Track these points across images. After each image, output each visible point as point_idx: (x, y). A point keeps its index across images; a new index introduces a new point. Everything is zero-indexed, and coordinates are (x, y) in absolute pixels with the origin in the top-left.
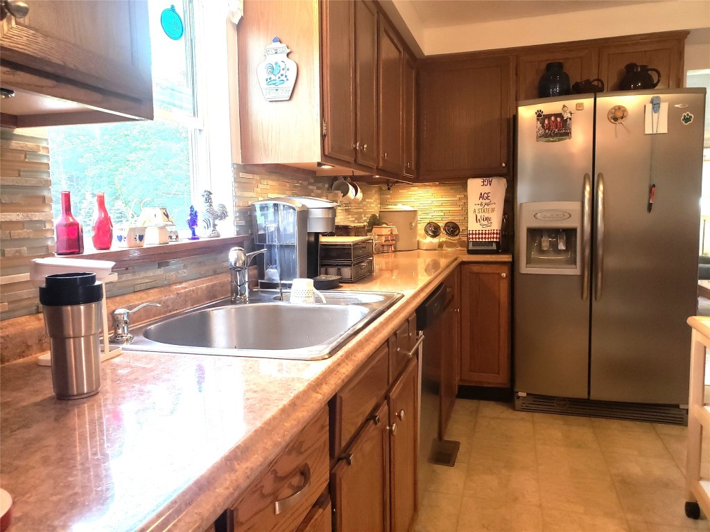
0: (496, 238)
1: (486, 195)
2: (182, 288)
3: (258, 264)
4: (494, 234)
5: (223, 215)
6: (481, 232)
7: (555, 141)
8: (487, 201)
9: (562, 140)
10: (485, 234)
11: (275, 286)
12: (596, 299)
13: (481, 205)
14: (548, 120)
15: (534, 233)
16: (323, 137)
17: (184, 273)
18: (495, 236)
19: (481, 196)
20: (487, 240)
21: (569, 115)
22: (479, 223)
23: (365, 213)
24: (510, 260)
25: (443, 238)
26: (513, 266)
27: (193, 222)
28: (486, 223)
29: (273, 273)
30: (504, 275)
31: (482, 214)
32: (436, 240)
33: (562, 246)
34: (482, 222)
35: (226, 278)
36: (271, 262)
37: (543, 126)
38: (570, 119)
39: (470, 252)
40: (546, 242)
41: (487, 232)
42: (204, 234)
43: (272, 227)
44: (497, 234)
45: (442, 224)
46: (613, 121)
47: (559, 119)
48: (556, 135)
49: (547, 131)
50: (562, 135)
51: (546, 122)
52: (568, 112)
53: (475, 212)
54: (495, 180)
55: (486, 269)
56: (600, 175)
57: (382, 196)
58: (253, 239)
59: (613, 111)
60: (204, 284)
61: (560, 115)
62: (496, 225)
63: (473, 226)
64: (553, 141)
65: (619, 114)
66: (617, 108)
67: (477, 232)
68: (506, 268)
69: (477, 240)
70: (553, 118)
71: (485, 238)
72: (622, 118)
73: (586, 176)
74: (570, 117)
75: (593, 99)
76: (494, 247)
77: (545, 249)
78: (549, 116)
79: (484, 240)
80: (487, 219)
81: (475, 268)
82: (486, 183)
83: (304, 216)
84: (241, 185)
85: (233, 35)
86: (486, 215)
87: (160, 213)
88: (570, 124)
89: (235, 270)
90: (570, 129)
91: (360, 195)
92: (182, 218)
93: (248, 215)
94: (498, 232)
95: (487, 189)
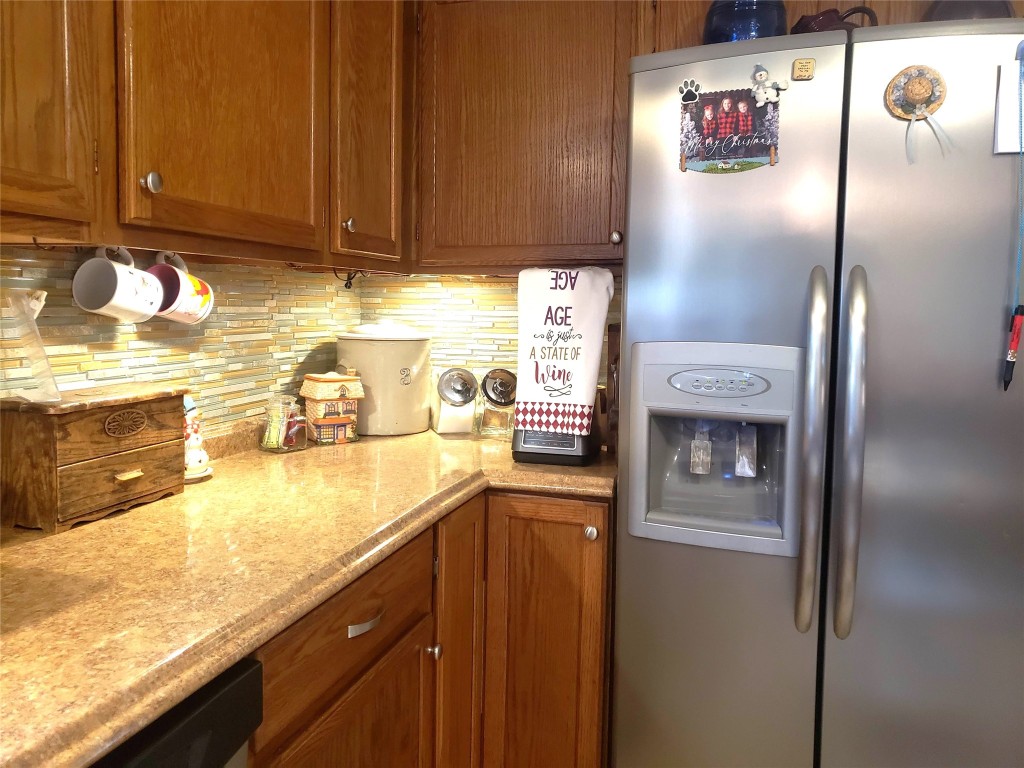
0: (581, 427)
1: (561, 314)
4: (574, 415)
6: (545, 408)
7: (732, 170)
8: (563, 329)
9: (751, 166)
10: (556, 413)
12: (835, 629)
13: (549, 337)
14: (715, 110)
15: (669, 426)
18: (578, 421)
19: (550, 316)
20: (559, 430)
21: (772, 95)
22: (541, 384)
24: (608, 492)
25: (479, 406)
26: (612, 508)
28: (558, 384)
30: (592, 531)
31: (552, 362)
33: (745, 468)
34: (550, 382)
37: (698, 128)
38: (775, 105)
39: (521, 458)
40: (701, 453)
41: (561, 409)
44: (582, 415)
45: (479, 375)
46: (899, 112)
47: (742, 107)
48: (734, 152)
49: (709, 141)
50: (751, 152)
51: (708, 114)
52: (768, 84)
53: (533, 353)
54: (583, 276)
56: (859, 272)
57: (364, 300)
59: (903, 80)
61: (747, 96)
63: (528, 390)
64: (725, 171)
65: (919, 91)
66: (914, 72)
67: (537, 407)
68: (598, 513)
69: (536, 428)
70: (726, 104)
71: (555, 424)
72: (928, 102)
73: (815, 273)
74: (774, 99)
75: (842, 49)
76: (577, 450)
77: (699, 471)
78: (714, 99)
79: (552, 429)
80: (563, 375)
81: (524, 507)
82: (562, 283)
86: (561, 365)
88: (774, 121)
90: (774, 135)
94: (586, 411)
95: (564, 297)
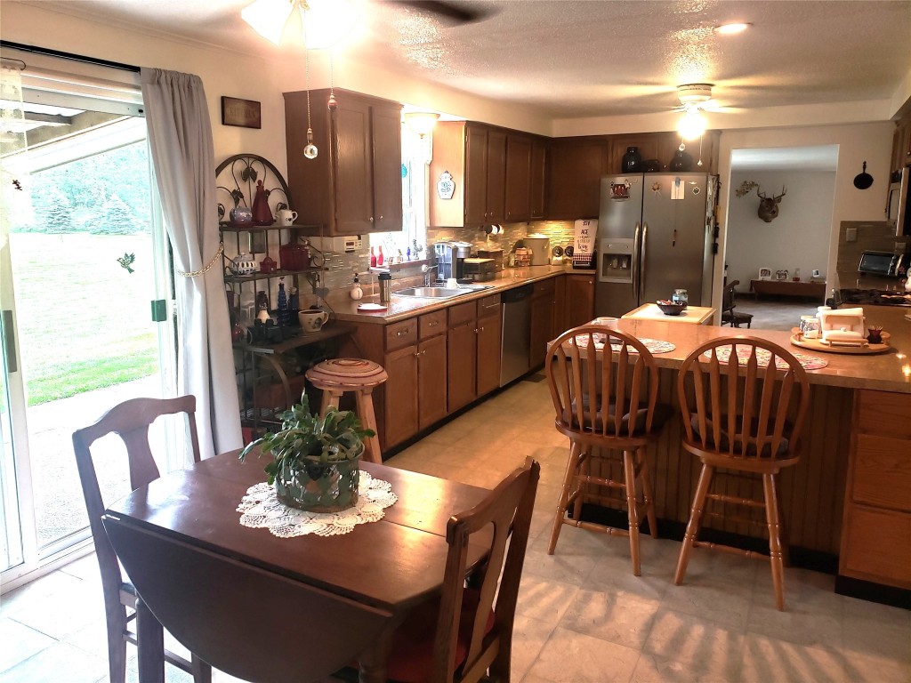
1: (585, 231)
2: (405, 280)
3: (435, 271)
4: (588, 256)
5: (421, 250)
6: (581, 255)
8: (586, 235)
9: (625, 200)
11: (441, 281)
12: (641, 299)
13: (582, 237)
15: (609, 257)
16: (465, 216)
17: (405, 274)
18: (589, 258)
19: (583, 232)
20: (584, 260)
21: (628, 186)
22: (580, 249)
23: (511, 240)
24: (594, 273)
25: (564, 256)
26: (595, 276)
27: (409, 254)
28: (584, 249)
29: (441, 276)
30: (591, 282)
31: (582, 244)
32: (560, 258)
33: (624, 266)
34: (582, 249)
35: (421, 277)
36: (441, 271)
37: (614, 192)
38: (629, 188)
39: (574, 267)
40: (615, 263)
41: (585, 255)
42: (413, 259)
43: (442, 254)
45: (564, 248)
46: (653, 190)
47: (623, 188)
48: (622, 197)
49: (616, 194)
50: (625, 197)
51: (616, 189)
52: (627, 183)
53: (578, 242)
54: (591, 222)
55: (581, 278)
56: (645, 223)
58: (433, 260)
59: (654, 184)
60: (412, 279)
61: (623, 185)
62: (590, 251)
63: (577, 251)
65: (656, 186)
67: (579, 255)
68: (592, 278)
69: (579, 260)
70: (619, 187)
72: (658, 189)
73: (637, 223)
75: (642, 176)
76: (588, 265)
77: (615, 267)
78: (617, 186)
79: (582, 260)
80: (585, 247)
81: (574, 278)
82: (586, 223)
83: (455, 250)
84: (429, 236)
85: (427, 169)
86: (585, 244)
87: (398, 252)
88: (629, 191)
89: (424, 274)
90: (630, 194)
91: (502, 231)
92: (404, 252)
93: (431, 249)
94: (590, 255)
95: (586, 227)
